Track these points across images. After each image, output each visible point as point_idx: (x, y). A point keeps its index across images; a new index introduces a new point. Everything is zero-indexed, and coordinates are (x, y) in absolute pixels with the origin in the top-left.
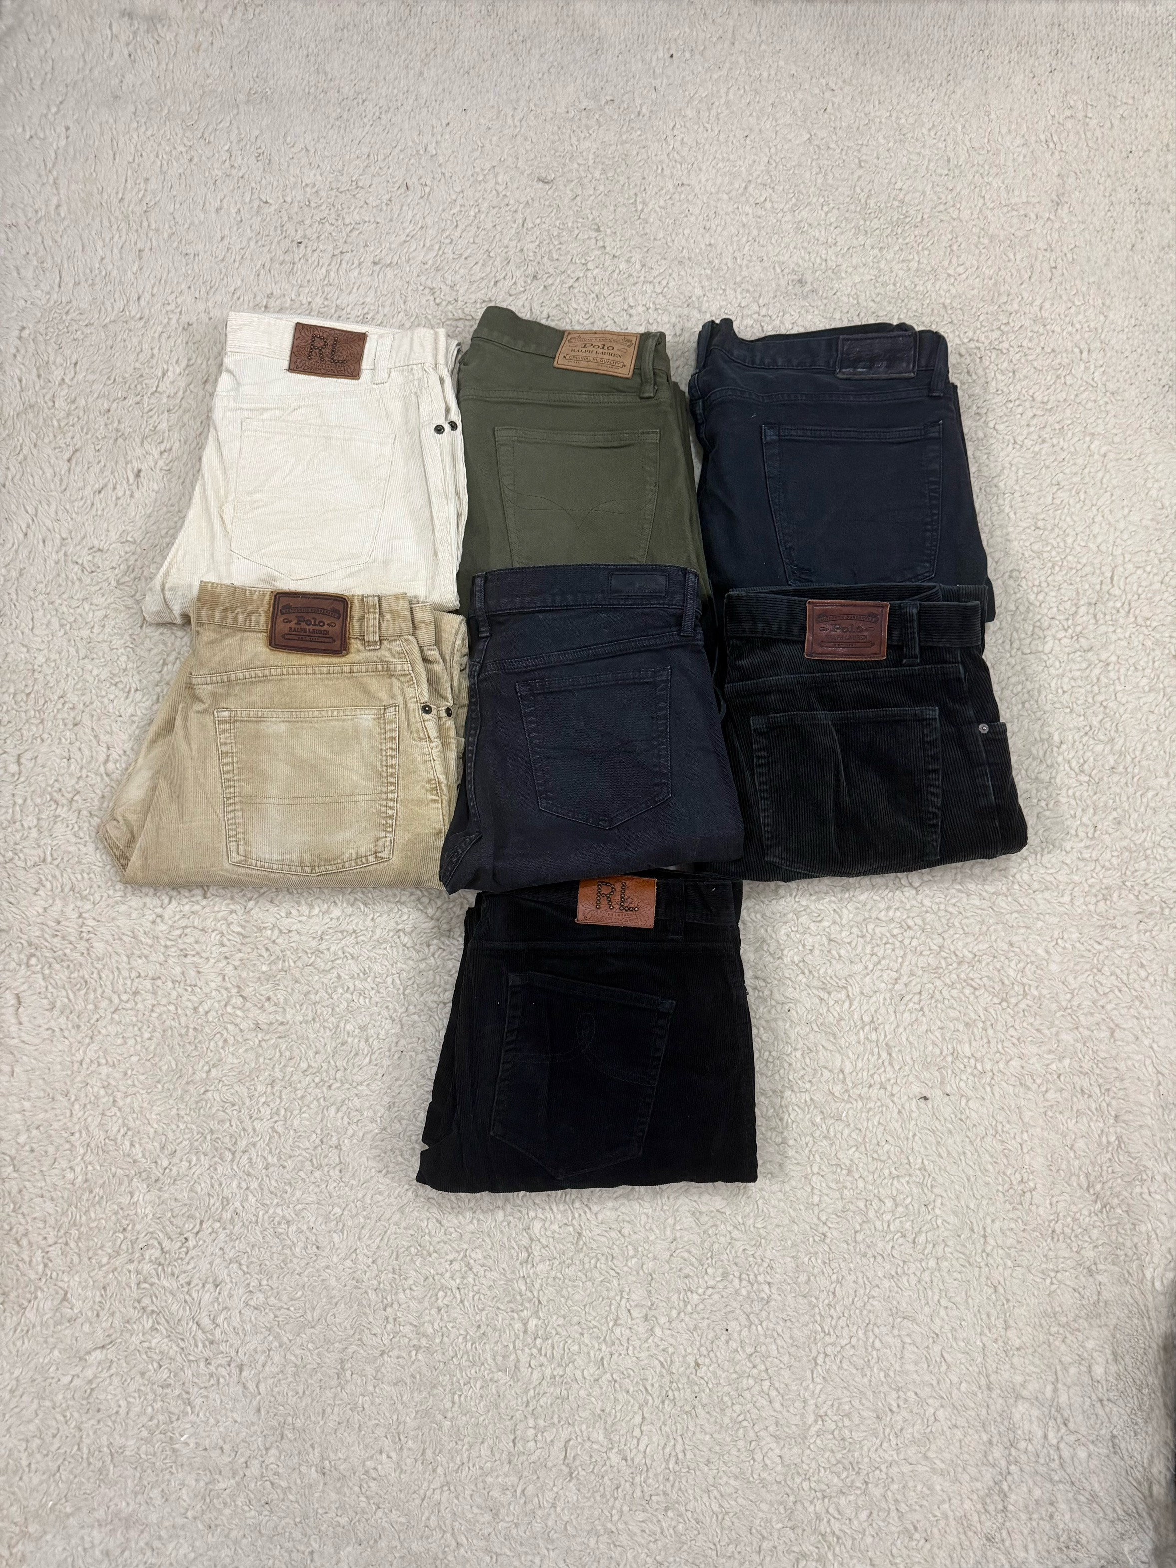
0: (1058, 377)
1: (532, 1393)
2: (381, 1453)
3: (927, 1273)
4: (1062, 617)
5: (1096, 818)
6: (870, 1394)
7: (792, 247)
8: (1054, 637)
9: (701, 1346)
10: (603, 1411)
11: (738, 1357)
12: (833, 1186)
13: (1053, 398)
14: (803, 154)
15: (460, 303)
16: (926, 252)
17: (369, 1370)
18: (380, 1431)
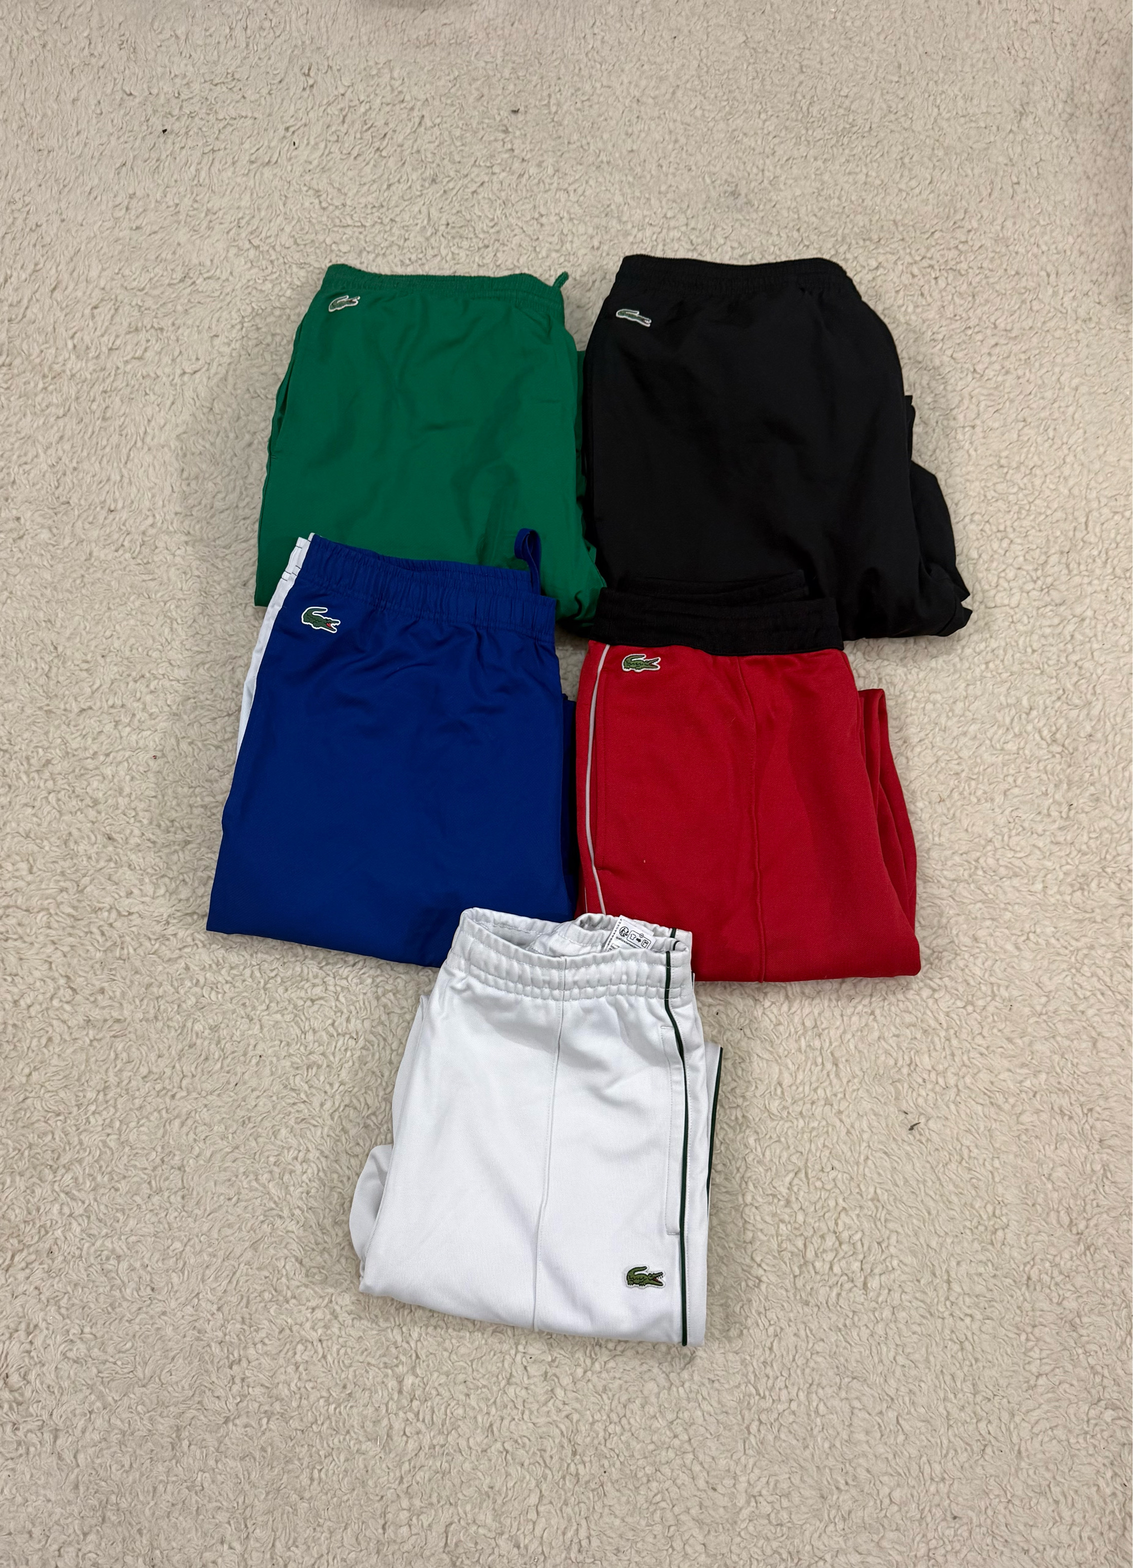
0: (1024, 302)
1: (406, 1467)
2: (222, 1543)
3: (881, 1325)
4: (1030, 568)
5: (1070, 794)
6: (813, 1470)
7: (724, 157)
8: (1021, 589)
9: (611, 1410)
10: (492, 1488)
11: (656, 1425)
12: (768, 1219)
13: (1017, 326)
14: (738, 58)
15: (348, 209)
16: (875, 165)
17: (211, 1442)
18: (222, 1517)
